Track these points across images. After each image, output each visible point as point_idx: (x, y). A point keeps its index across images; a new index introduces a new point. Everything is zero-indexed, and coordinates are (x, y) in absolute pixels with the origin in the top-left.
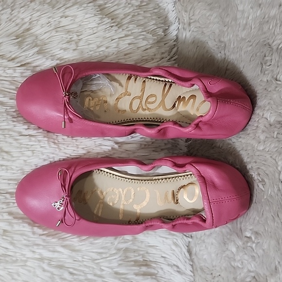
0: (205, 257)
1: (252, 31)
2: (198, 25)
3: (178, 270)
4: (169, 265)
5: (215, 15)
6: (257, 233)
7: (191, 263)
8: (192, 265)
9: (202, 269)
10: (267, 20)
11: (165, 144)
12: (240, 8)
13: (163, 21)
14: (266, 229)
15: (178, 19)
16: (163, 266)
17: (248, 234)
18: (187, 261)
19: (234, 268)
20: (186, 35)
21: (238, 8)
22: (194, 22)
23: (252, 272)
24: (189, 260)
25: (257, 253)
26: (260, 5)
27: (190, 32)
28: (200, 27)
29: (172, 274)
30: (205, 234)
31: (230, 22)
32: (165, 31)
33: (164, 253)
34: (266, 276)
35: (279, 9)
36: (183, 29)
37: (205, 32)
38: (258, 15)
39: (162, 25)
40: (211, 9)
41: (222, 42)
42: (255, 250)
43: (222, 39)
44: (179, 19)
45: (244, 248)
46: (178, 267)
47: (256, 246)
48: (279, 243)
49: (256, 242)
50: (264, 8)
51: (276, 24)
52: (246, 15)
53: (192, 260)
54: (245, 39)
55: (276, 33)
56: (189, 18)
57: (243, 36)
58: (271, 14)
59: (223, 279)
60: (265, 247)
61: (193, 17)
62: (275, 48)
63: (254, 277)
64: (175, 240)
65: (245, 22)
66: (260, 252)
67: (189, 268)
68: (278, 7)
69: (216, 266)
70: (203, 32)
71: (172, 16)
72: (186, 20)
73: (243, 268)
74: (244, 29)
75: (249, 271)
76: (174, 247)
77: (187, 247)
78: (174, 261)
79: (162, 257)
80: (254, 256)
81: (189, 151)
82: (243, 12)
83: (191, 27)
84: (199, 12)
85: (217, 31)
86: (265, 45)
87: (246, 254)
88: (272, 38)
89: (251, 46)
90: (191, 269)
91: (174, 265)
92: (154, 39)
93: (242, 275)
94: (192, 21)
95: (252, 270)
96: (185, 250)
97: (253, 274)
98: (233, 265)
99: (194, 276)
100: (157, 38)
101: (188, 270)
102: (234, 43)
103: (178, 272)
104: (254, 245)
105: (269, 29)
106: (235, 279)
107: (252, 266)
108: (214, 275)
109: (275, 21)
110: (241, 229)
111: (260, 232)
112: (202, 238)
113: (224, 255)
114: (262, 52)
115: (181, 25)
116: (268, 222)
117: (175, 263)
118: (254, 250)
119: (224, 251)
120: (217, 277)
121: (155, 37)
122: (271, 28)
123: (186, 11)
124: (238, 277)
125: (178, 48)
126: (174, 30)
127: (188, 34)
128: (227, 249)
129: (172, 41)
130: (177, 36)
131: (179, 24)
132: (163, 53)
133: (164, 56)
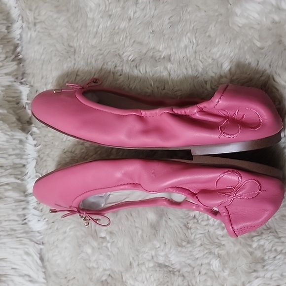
0: (59, 261)
1: (103, 40)
2: (44, 26)
3: (30, 279)
4: (20, 276)
5: (63, 18)
6: (111, 233)
7: (44, 270)
8: (45, 273)
9: (55, 274)
10: (117, 31)
12: (90, 15)
13: (5, 17)
14: (120, 228)
17: (103, 235)
19: (89, 269)
20: (31, 35)
21: (87, 16)
22: (39, 23)
23: (108, 270)
24: (41, 267)
25: (112, 252)
26: (110, 16)
27: (36, 32)
28: (46, 28)
30: (58, 240)
31: (79, 28)
32: (8, 28)
33: (14, 264)
34: (121, 273)
35: (129, 22)
36: (27, 29)
37: (52, 34)
38: (108, 25)
39: (5, 22)
40: (59, 12)
41: (71, 47)
42: (110, 249)
43: (71, 44)
44: (22, 17)
45: (99, 249)
46: (29, 276)
47: (111, 245)
48: (133, 240)
49: (110, 241)
50: (114, 20)
51: (126, 37)
52: (96, 24)
53: (44, 267)
54: (96, 47)
55: (126, 45)
56: (34, 18)
57: (93, 43)
58: (121, 27)
59: (78, 281)
60: (120, 245)
61: (38, 17)
62: (125, 59)
63: (110, 275)
64: (26, 250)
65: (95, 30)
66: (115, 250)
67: (42, 275)
68: (128, 20)
69: (70, 270)
70: (50, 34)
71: (15, 13)
72: (31, 19)
73: (98, 268)
74: (95, 37)
75: (105, 270)
76: (25, 257)
77: (39, 254)
79: (13, 269)
80: (109, 255)
81: (39, 156)
82: (93, 20)
83: (37, 27)
84: (45, 13)
85: (65, 35)
86: (116, 55)
87: (101, 254)
88: (123, 49)
89: (101, 54)
90: (44, 276)
91: (26, 275)
93: (98, 275)
94: (37, 21)
95: (107, 268)
96: (37, 258)
97: (108, 273)
98: (88, 266)
99: (47, 282)
101: (40, 277)
102: (84, 49)
103: (31, 281)
104: (109, 245)
105: (119, 40)
106: (91, 279)
107: (108, 264)
108: (68, 279)
109: (125, 34)
110: (95, 231)
111: (115, 232)
112: (55, 244)
113: (79, 258)
114: (113, 62)
115: (25, 23)
116: (122, 221)
117: (26, 273)
118: (108, 250)
119: (79, 254)
120: (72, 279)
122: (121, 39)
123: (30, 10)
124: (94, 277)
125: (22, 48)
126: (18, 28)
127: (34, 34)
128: (82, 251)
129: (16, 39)
130: (20, 34)
131: (23, 22)
132: (7, 52)
133: (8, 55)
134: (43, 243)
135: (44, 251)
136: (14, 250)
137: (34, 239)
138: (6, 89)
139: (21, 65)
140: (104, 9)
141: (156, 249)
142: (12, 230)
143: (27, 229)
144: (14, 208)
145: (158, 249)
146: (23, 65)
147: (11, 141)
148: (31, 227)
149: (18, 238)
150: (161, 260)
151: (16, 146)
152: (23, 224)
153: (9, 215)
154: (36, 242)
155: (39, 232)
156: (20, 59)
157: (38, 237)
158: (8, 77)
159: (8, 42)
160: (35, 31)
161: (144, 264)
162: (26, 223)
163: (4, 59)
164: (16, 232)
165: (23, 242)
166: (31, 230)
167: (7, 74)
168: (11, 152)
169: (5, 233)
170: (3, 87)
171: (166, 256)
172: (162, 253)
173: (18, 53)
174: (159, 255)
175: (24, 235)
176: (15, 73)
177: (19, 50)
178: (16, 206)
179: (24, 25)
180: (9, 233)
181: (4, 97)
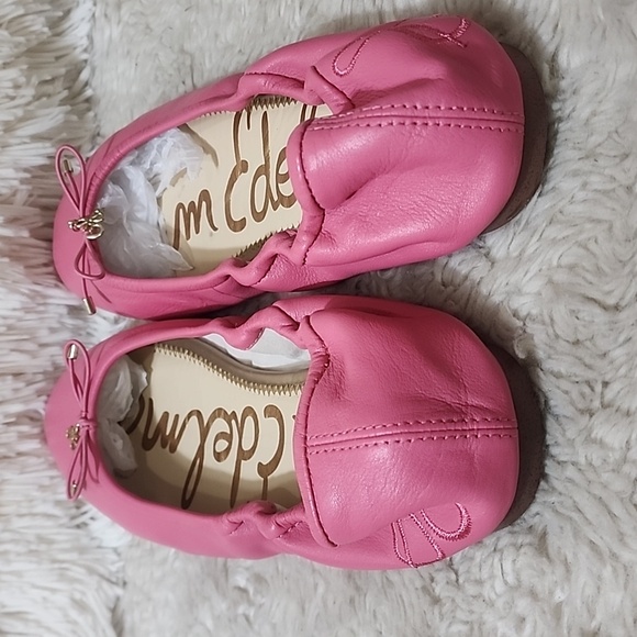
2: (137, 7)
6: (258, 579)
11: (53, 330)
14: (280, 568)
17: (242, 582)
20: (111, 36)
27: (121, 26)
28: (142, 14)
36: (104, 19)
37: (152, 26)
41: (187, 53)
43: (187, 47)
45: (230, 620)
47: (256, 613)
48: (303, 609)
49: (257, 602)
60: (277, 617)
64: (78, 596)
70: (148, 27)
76: (74, 614)
77: (112, 611)
83: (123, 11)
85: (177, 24)
92: (18, 45)
100: (28, 40)
102: (210, 55)
104: (251, 613)
111: (268, 577)
112: (146, 588)
115: (99, 6)
119: (190, 627)
121: (22, 39)
125: (94, 70)
126: (83, 19)
127: (116, 32)
128: (196, 619)
129: (78, 50)
130: (90, 38)
131: (95, 4)
132: (43, 82)
133: (49, 88)
134: (125, 583)
135: (123, 605)
136: (46, 594)
137: (102, 570)
138: (34, 177)
139: (91, 114)
142: (41, 539)
143: (85, 541)
144: (46, 482)
146: (96, 116)
147: (42, 308)
148: (95, 535)
149: (56, 561)
151: (62, 323)
152: (78, 527)
153: (31, 501)
154: (107, 575)
155: (115, 550)
156: (88, 100)
157: (113, 563)
158: (40, 145)
159: (57, 58)
160: (119, 22)
162: (85, 524)
163: (30, 99)
164: (55, 546)
165: (70, 574)
166: (95, 543)
168: (45, 336)
169: (20, 548)
170: (26, 170)
173: (86, 84)
175: (74, 556)
176: (64, 135)
177: (84, 75)
178: (52, 478)
179: (98, 11)
180: (33, 547)
181: (30, 196)
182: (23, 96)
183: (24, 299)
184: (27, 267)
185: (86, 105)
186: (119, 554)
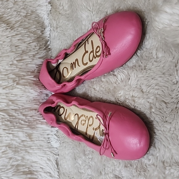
0: (66, 167)
2: (61, 29)
3: (50, 175)
4: (45, 172)
5: (70, 24)
7: (58, 171)
8: (58, 172)
9: (64, 174)
11: (42, 100)
12: (84, 23)
13: (41, 25)
15: (50, 24)
16: (41, 173)
18: (56, 170)
19: (81, 173)
21: (82, 23)
22: (59, 27)
23: (90, 175)
24: (56, 168)
28: (63, 31)
29: (46, 177)
30: (65, 153)
31: (78, 30)
32: (42, 31)
33: (42, 165)
36: (53, 31)
39: (40, 28)
40: (68, 21)
42: (91, 163)
46: (50, 173)
49: (91, 158)
53: (58, 169)
56: (57, 24)
60: (96, 160)
61: (59, 24)
63: (91, 178)
64: (49, 158)
66: (93, 163)
67: (57, 173)
69: (71, 172)
70: (64, 34)
71: (47, 22)
72: (55, 25)
73: (85, 173)
75: (88, 175)
76: (48, 162)
77: (56, 161)
78: (48, 169)
79: (41, 168)
80: (90, 166)
82: (85, 26)
83: (58, 30)
84: (62, 21)
85: (72, 34)
92: (35, 37)
93: (85, 177)
94: (58, 26)
95: (89, 174)
96: (54, 163)
98: (80, 171)
99: (60, 178)
100: (37, 36)
101: (56, 175)
103: (51, 176)
107: (90, 172)
108: (70, 177)
110: (84, 150)
111: (94, 152)
112: (64, 156)
113: (75, 166)
115: (52, 28)
117: (49, 171)
119: (75, 163)
120: (72, 178)
121: (36, 36)
123: (55, 20)
125: (51, 42)
126: (48, 30)
127: (56, 34)
128: (77, 162)
129: (47, 37)
130: (50, 34)
132: (41, 45)
133: (42, 46)
134: (58, 155)
135: (59, 160)
136: (42, 157)
139: (50, 52)
140: (90, 19)
141: (115, 165)
142: (41, 146)
143: (50, 146)
145: (116, 166)
147: (41, 95)
148: (52, 145)
149: (44, 150)
150: (117, 173)
151: (44, 98)
152: (48, 143)
153: (39, 137)
154: (55, 153)
156: (49, 49)
157: (56, 151)
159: (43, 39)
160: (57, 32)
161: (108, 174)
162: (50, 142)
163: (38, 49)
164: (43, 147)
165: (47, 153)
166: (52, 146)
167: (40, 58)
169: (36, 148)
170: (37, 65)
171: (120, 171)
172: (118, 169)
173: (49, 45)
174: (116, 170)
175: (48, 149)
176: (45, 57)
177: (48, 43)
178: (43, 132)
180: (39, 147)
182: (36, 49)
183: (38, 93)
184: (38, 86)
185: (49, 50)
186: (57, 149)
